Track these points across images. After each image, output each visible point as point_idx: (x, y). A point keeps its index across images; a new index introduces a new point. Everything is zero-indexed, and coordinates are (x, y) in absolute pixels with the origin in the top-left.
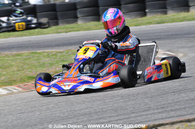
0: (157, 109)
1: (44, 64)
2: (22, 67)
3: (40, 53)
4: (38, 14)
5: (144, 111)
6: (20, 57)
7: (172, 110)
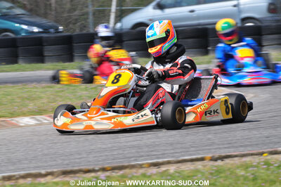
0: (223, 144)
1: (80, 97)
2: (54, 99)
3: (75, 86)
4: (75, 44)
5: (206, 146)
6: (51, 89)
7: (241, 146)
